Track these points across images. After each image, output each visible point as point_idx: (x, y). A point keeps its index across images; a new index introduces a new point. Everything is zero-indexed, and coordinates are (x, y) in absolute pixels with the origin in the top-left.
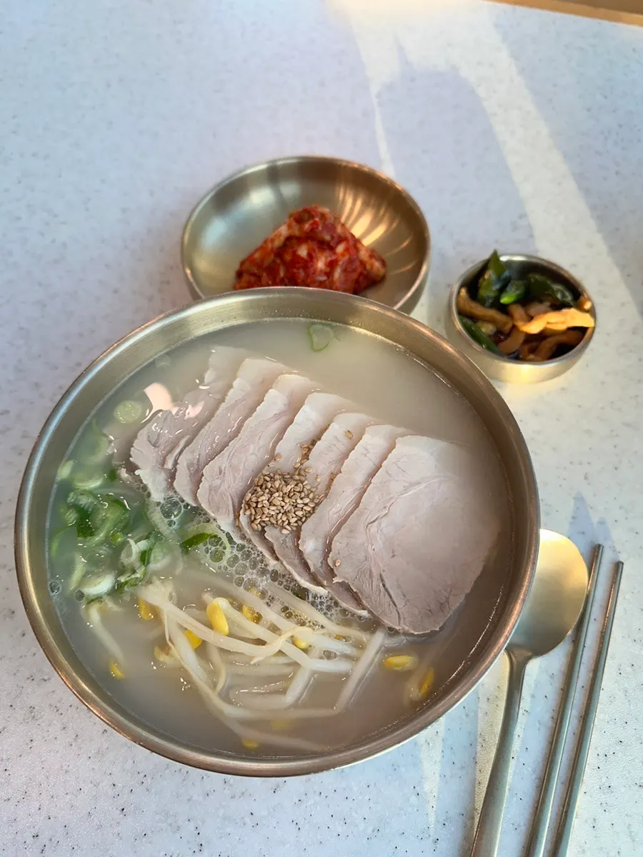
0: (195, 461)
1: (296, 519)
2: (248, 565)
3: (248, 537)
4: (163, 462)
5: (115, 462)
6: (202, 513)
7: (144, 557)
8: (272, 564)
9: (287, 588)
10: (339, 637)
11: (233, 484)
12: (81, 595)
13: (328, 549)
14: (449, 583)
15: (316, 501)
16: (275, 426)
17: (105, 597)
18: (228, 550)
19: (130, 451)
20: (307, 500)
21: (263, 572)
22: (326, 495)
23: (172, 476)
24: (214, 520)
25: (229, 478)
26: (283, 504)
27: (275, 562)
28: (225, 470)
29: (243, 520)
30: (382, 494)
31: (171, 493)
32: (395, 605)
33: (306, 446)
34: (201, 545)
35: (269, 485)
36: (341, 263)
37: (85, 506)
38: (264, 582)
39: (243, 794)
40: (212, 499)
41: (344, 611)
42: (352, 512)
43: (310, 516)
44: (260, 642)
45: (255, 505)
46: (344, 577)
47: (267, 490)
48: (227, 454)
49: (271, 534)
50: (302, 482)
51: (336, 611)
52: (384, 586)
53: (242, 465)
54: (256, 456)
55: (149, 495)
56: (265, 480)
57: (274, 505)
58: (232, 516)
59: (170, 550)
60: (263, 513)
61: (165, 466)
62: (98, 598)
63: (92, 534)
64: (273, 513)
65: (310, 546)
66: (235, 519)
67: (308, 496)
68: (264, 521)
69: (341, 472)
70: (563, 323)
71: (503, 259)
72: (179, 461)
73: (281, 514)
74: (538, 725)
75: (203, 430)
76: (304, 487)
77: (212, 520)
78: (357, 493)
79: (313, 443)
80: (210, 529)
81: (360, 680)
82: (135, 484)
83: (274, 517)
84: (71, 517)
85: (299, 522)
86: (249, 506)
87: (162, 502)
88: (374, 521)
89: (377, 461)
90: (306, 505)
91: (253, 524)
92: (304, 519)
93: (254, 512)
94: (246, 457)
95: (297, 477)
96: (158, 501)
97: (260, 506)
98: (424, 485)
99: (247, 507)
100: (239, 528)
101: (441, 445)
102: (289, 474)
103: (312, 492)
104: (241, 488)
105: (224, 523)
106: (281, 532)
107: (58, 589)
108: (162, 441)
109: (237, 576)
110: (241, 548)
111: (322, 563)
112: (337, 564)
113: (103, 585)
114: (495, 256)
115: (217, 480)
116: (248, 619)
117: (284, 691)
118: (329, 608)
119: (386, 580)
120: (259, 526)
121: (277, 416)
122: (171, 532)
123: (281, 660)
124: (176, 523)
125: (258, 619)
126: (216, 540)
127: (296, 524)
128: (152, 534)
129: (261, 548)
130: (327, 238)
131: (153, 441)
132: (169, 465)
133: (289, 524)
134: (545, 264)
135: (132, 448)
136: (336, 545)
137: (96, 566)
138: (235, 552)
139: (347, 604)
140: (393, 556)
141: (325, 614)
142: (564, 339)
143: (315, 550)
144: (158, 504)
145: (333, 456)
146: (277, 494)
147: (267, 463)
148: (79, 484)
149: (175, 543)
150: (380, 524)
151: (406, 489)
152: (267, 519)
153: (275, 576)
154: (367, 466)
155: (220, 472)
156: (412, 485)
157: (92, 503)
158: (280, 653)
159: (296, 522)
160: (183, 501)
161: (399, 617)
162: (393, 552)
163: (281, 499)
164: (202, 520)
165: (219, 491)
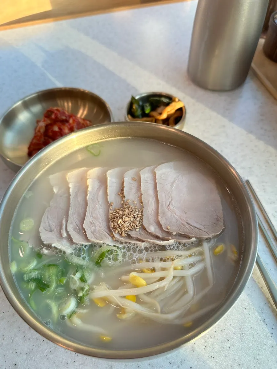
0: (76, 226)
1: (138, 222)
2: (132, 252)
3: (123, 242)
4: (61, 235)
5: (37, 249)
6: (96, 245)
7: (83, 279)
8: (143, 245)
9: (156, 251)
10: (191, 256)
11: (101, 225)
12: (63, 317)
13: (160, 226)
14: (213, 210)
15: (141, 211)
16: (101, 193)
17: (76, 310)
18: (119, 252)
19: (41, 239)
20: (137, 213)
21: (141, 251)
22: (143, 207)
23: (70, 239)
24: (103, 244)
25: (97, 223)
26: (130, 219)
27: (144, 243)
28: (92, 221)
29: (117, 236)
30: (165, 193)
31: (74, 246)
32: (201, 230)
33: (120, 193)
34: (105, 259)
35: (117, 215)
36: (75, 127)
37: (35, 277)
38: (145, 255)
39: (181, 362)
40: (96, 236)
41: (184, 245)
42: (158, 207)
43: (143, 218)
44: (162, 279)
45: (118, 226)
46: (176, 231)
47: (118, 218)
48: (89, 215)
49: (133, 234)
50: (129, 207)
51: (181, 247)
52: (191, 226)
53: (99, 215)
54: (102, 208)
55: (64, 253)
56: (114, 215)
57: (126, 222)
58: (110, 238)
59: (92, 270)
60: (124, 227)
61: (63, 236)
62: (73, 313)
63: (48, 287)
64: (128, 225)
65: (152, 229)
66: (112, 238)
67: (136, 211)
68: (126, 231)
69: (142, 194)
70: (173, 109)
71: (137, 98)
72: (68, 230)
73: (131, 224)
74: (264, 253)
75: (69, 212)
76: (132, 209)
77: (103, 245)
78: (154, 198)
79: (122, 190)
80: (105, 249)
81: (212, 267)
82: (54, 252)
83: (129, 226)
84: (32, 286)
85: (140, 223)
86: (116, 229)
87: (73, 252)
88: (169, 204)
89: (153, 182)
90: (138, 214)
91: (123, 235)
92: (141, 221)
93: (119, 230)
94: (98, 211)
95: (126, 207)
96: (71, 252)
97: (120, 225)
98: (177, 181)
99: (115, 230)
100: (117, 241)
101: (171, 164)
102: (121, 208)
103: (136, 209)
104: (106, 224)
105: (109, 242)
106: (136, 231)
107: (49, 322)
108: (53, 227)
109: (130, 261)
110: (124, 248)
111: (162, 232)
112: (169, 228)
113: (72, 304)
114: (133, 98)
115: (92, 228)
116: (150, 273)
117: (186, 292)
118: (178, 247)
119: (190, 223)
120: (125, 234)
121: (99, 189)
122: (87, 262)
123: (176, 280)
124: (86, 257)
125: (154, 270)
126: (111, 252)
127: (139, 225)
128: (78, 268)
129: (133, 242)
130: (64, 118)
131: (49, 230)
132: (65, 235)
133: (137, 226)
134: (152, 94)
135: (41, 238)
136: (162, 222)
137: (61, 300)
138: (123, 251)
139: (184, 241)
140: (186, 213)
141: (178, 250)
142: (176, 115)
143: (155, 229)
144: (72, 254)
145: (134, 190)
146: (124, 216)
147: (109, 209)
148: (26, 269)
149: (91, 265)
150: (172, 205)
151: (172, 186)
152: (127, 229)
153: (147, 249)
154: (151, 186)
155: (92, 224)
156: (173, 183)
157: (38, 274)
158: (174, 277)
159: (139, 224)
160: (83, 245)
161: (207, 233)
162: (185, 212)
163: (127, 217)
164: (98, 248)
165: (97, 231)
